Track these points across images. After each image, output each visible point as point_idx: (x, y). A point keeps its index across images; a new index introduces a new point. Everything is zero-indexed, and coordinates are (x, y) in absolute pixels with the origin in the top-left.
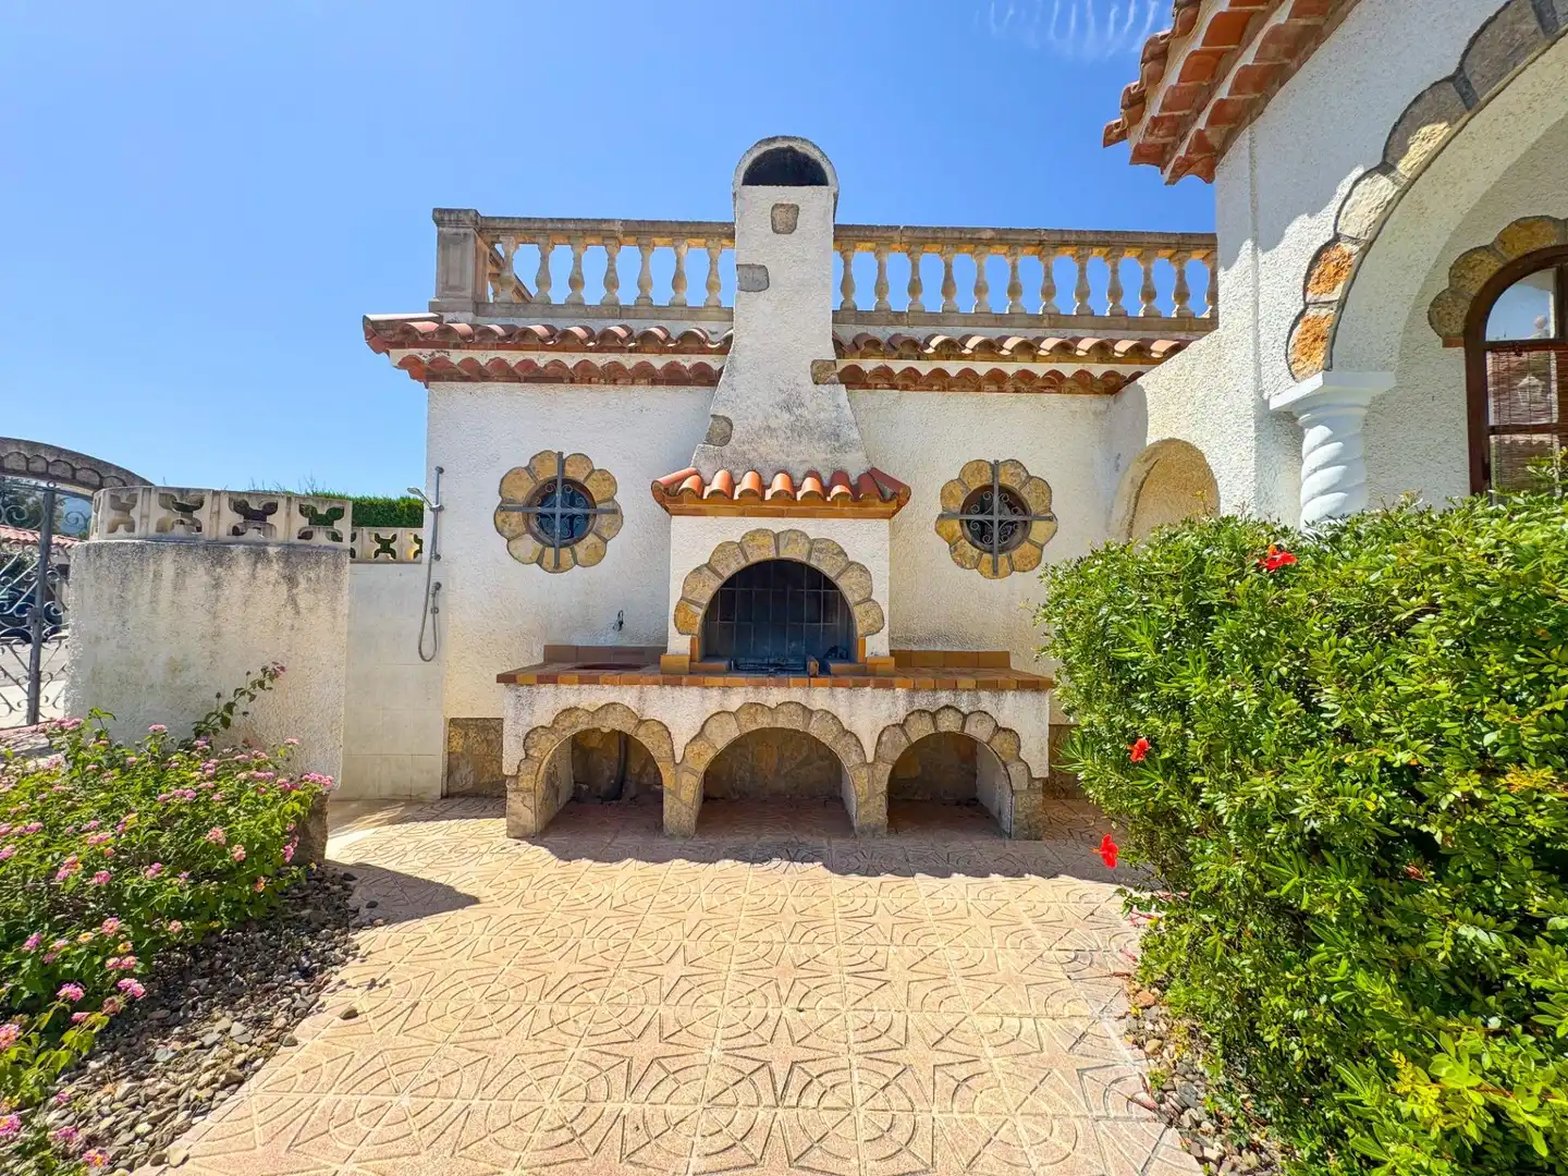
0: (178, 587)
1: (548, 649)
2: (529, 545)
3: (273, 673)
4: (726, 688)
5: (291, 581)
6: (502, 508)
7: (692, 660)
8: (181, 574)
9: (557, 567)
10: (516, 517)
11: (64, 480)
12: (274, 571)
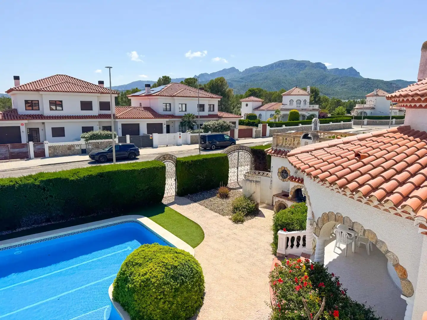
0: (249, 184)
1: (282, 191)
2: (281, 178)
3: (254, 192)
4: (293, 202)
5: (256, 184)
6: (278, 172)
7: (291, 198)
8: (249, 183)
9: (284, 181)
10: (280, 174)
11: (239, 150)
12: (254, 183)
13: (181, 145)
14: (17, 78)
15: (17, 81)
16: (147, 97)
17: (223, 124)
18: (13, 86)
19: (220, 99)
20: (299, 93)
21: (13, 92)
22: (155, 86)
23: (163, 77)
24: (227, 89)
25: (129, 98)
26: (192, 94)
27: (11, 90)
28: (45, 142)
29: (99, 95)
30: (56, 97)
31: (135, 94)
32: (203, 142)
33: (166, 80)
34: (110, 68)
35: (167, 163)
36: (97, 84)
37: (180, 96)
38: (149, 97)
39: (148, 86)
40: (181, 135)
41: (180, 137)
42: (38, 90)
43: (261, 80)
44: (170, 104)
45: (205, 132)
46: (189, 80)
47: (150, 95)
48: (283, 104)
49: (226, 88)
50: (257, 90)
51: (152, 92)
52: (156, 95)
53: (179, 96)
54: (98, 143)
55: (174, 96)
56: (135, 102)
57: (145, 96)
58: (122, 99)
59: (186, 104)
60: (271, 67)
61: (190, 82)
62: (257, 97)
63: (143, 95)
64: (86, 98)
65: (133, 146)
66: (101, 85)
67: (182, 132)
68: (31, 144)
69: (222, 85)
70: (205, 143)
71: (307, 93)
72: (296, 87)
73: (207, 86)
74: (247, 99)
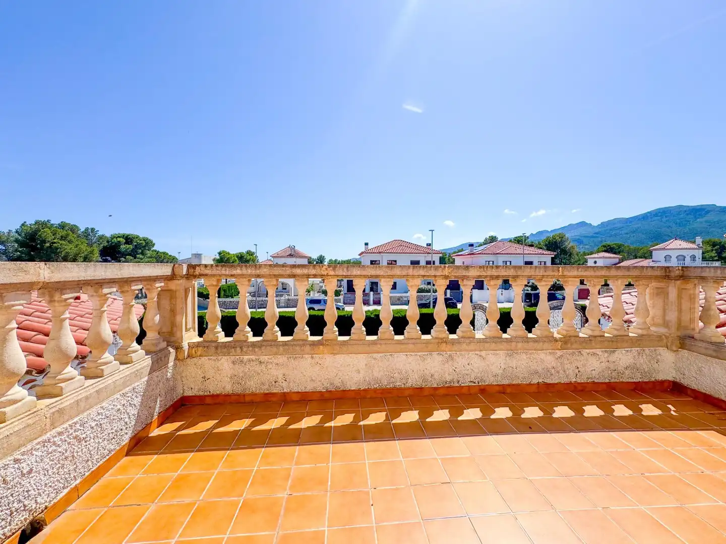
13: (503, 303)
14: (366, 244)
15: (366, 246)
16: (469, 256)
17: (556, 282)
18: (363, 250)
19: (553, 256)
20: (681, 247)
21: (364, 254)
22: (481, 245)
23: (489, 237)
24: (569, 246)
25: (453, 257)
26: (519, 251)
27: (362, 253)
28: (381, 292)
29: (426, 255)
30: (392, 257)
31: (460, 253)
32: (528, 301)
33: (493, 239)
34: (432, 231)
35: (478, 312)
36: (426, 246)
37: (504, 254)
38: (472, 256)
39: (471, 245)
40: (503, 293)
41: (502, 294)
42: (380, 253)
43: (627, 234)
44: (493, 262)
45: (532, 290)
46: (519, 238)
47: (473, 254)
48: (653, 261)
49: (567, 244)
50: (614, 246)
51: (475, 251)
52: (479, 254)
53: (502, 254)
54: (422, 296)
55: (497, 254)
56: (458, 261)
57: (468, 255)
58: (449, 259)
59: (510, 262)
60: (645, 217)
61: (519, 241)
62: (615, 253)
63: (467, 254)
64: (415, 258)
65: (451, 299)
66: (428, 247)
67: (505, 289)
68: (372, 293)
69: (562, 242)
70: (531, 301)
71: (696, 247)
72: (676, 239)
73: (542, 244)
74: (595, 255)
